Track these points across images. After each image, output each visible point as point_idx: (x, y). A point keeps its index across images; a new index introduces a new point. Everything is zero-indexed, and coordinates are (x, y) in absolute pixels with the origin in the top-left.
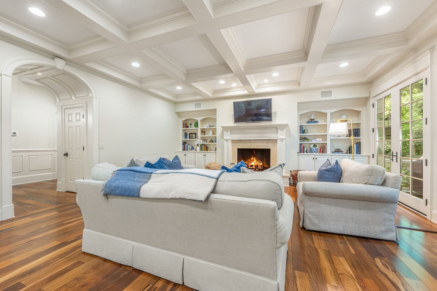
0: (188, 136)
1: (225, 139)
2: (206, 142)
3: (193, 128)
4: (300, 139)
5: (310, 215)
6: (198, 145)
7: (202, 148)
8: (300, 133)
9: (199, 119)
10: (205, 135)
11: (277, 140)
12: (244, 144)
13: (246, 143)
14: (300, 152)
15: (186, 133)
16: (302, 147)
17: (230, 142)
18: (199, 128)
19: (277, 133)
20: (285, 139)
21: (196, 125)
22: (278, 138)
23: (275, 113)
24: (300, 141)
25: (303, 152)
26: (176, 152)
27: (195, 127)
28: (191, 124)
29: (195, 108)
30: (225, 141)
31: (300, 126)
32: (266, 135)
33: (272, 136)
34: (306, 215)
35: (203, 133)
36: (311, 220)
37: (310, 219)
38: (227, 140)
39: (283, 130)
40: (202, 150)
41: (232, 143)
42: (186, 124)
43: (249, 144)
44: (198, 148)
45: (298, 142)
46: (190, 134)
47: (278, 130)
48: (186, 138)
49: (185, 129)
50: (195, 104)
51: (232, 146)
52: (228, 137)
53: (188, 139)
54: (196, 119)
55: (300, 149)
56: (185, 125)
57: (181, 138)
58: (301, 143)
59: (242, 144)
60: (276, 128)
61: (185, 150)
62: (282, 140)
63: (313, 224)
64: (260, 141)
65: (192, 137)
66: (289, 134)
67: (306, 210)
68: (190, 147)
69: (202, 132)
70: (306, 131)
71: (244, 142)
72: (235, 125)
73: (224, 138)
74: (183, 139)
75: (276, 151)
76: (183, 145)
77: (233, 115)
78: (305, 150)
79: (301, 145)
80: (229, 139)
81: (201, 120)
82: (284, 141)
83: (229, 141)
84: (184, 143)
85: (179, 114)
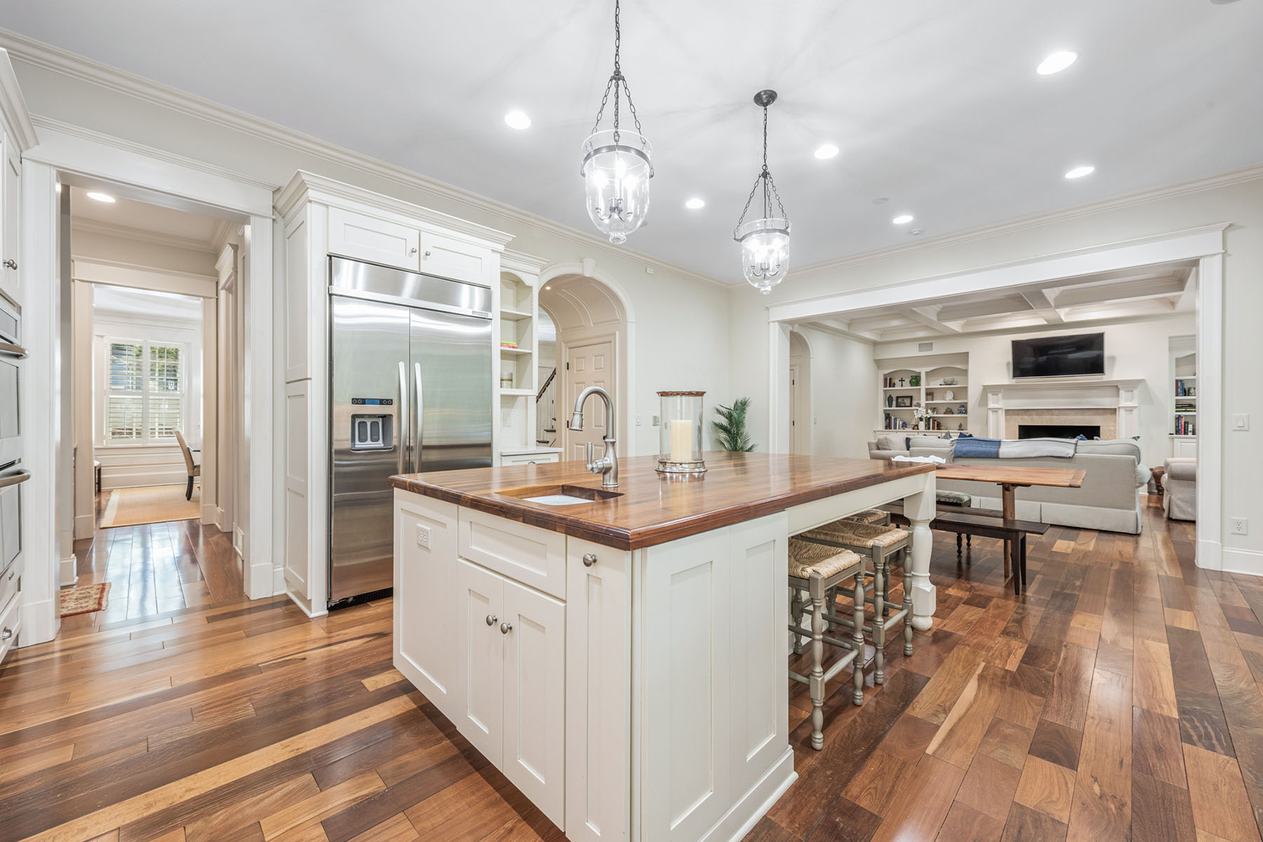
0: (894, 403)
1: (990, 409)
2: (937, 414)
3: (907, 386)
4: (1177, 408)
5: (1180, 503)
6: (921, 419)
7: (929, 424)
8: (1177, 395)
9: (923, 371)
10: (933, 400)
11: (1116, 409)
12: (1035, 417)
13: (1040, 415)
14: (1177, 432)
15: (890, 396)
16: (1183, 424)
17: (1002, 415)
18: (923, 386)
19: (1118, 395)
20: (1136, 407)
21: (916, 380)
22: (1120, 406)
23: (1113, 358)
24: (1176, 411)
25: (1186, 433)
26: (874, 432)
27: (912, 386)
28: (902, 380)
29: (920, 351)
30: (990, 413)
31: (1177, 381)
32: (1090, 400)
33: (1107, 402)
34: (1173, 503)
35: (930, 397)
36: (1180, 507)
37: (1178, 507)
38: (995, 410)
39: (1132, 391)
40: (929, 429)
41: (1006, 415)
42: (890, 379)
43: (1048, 417)
44: (922, 425)
45: (1172, 413)
46: (898, 398)
47: (1121, 391)
48: (890, 405)
49: (888, 388)
50: (920, 345)
51: (1007, 420)
52: (997, 403)
53: (894, 408)
54: (917, 370)
55: (1176, 427)
56: (889, 382)
57: (881, 407)
58: (1179, 416)
59: (1031, 417)
60: (1115, 388)
61: (890, 428)
62: (1130, 409)
63: (1183, 512)
64: (1073, 412)
65: (904, 403)
66: (1148, 398)
67: (1173, 497)
68: (899, 423)
69: (927, 394)
70: (1192, 391)
71: (1034, 413)
72: (1014, 381)
73: (987, 405)
74: (885, 408)
75: (1115, 429)
76: (886, 420)
77: (1008, 364)
78: (1189, 430)
79: (1178, 418)
80: (1000, 409)
81: (926, 372)
82: (1135, 412)
83: (1000, 412)
84: (888, 417)
85: (879, 363)
